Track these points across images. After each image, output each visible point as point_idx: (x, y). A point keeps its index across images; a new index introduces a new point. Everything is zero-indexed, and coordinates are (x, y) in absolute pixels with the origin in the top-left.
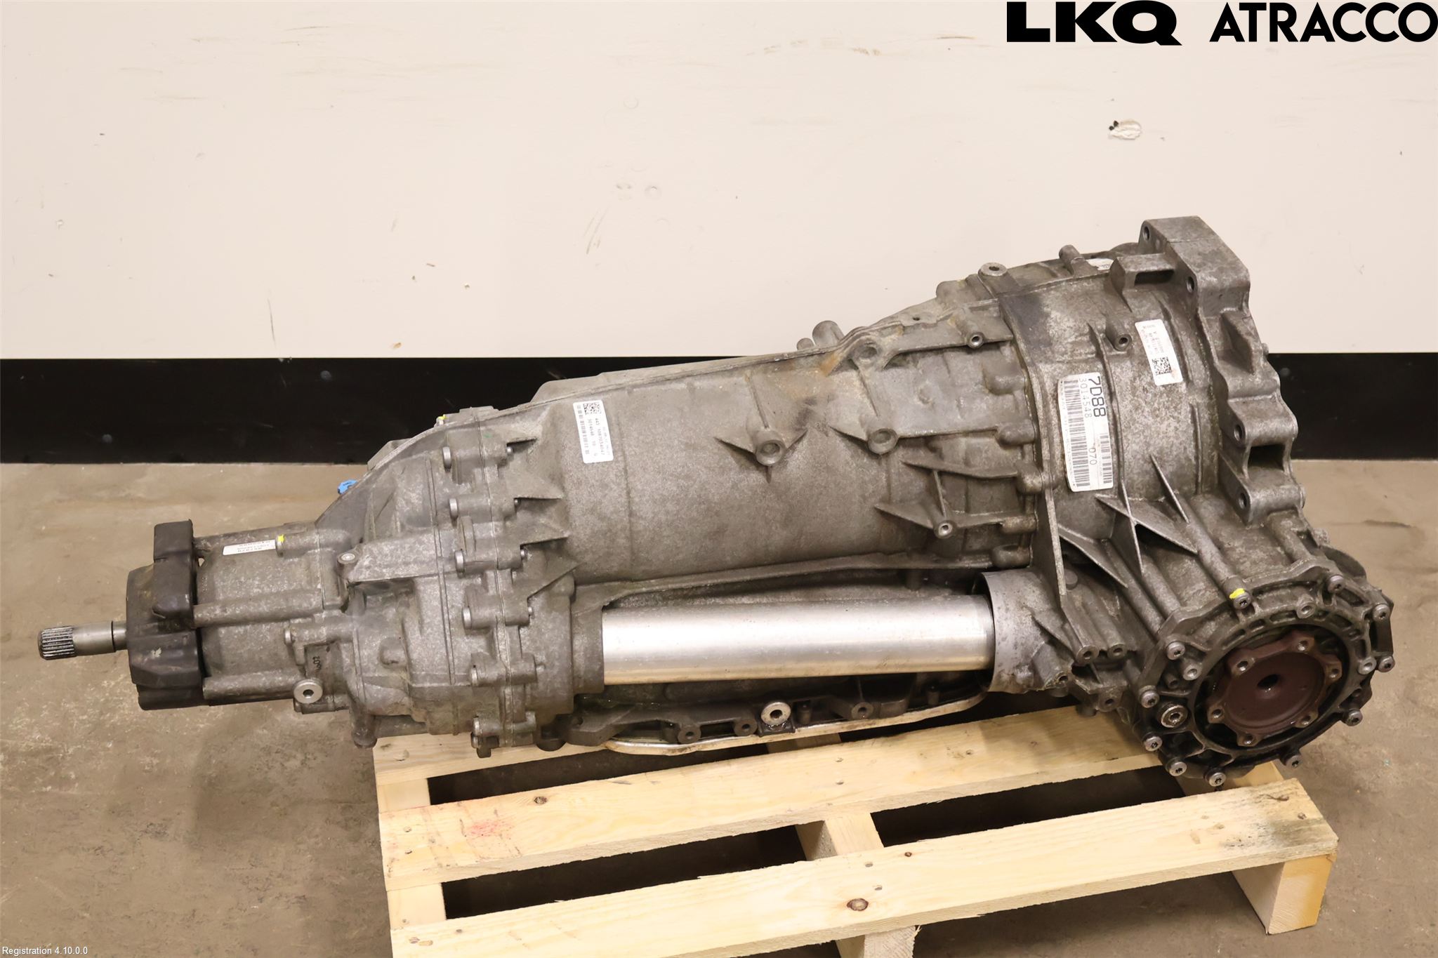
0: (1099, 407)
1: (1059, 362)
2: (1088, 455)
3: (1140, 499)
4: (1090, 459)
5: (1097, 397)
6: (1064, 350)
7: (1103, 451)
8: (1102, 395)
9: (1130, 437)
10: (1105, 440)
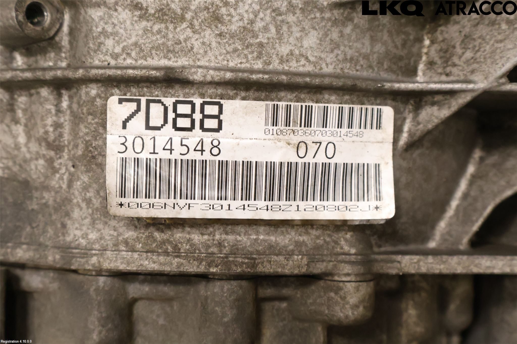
0: (197, 116)
1: (70, 185)
2: (312, 161)
3: (427, 42)
4: (321, 159)
5: (171, 116)
6: (41, 162)
7: (308, 124)
8: (169, 101)
9: (284, 50)
10: (282, 114)
